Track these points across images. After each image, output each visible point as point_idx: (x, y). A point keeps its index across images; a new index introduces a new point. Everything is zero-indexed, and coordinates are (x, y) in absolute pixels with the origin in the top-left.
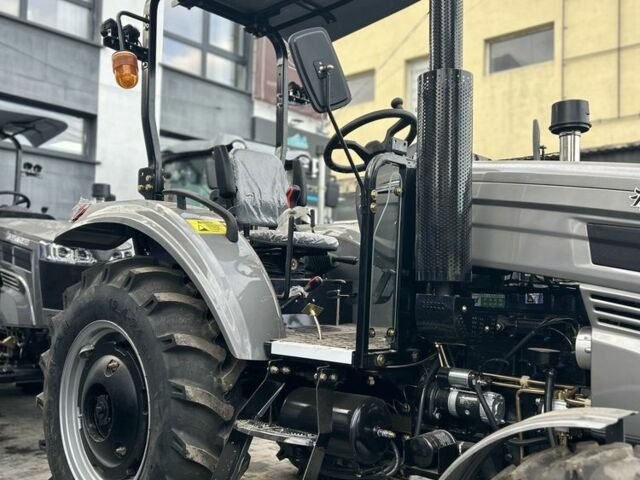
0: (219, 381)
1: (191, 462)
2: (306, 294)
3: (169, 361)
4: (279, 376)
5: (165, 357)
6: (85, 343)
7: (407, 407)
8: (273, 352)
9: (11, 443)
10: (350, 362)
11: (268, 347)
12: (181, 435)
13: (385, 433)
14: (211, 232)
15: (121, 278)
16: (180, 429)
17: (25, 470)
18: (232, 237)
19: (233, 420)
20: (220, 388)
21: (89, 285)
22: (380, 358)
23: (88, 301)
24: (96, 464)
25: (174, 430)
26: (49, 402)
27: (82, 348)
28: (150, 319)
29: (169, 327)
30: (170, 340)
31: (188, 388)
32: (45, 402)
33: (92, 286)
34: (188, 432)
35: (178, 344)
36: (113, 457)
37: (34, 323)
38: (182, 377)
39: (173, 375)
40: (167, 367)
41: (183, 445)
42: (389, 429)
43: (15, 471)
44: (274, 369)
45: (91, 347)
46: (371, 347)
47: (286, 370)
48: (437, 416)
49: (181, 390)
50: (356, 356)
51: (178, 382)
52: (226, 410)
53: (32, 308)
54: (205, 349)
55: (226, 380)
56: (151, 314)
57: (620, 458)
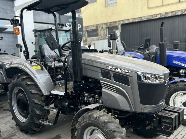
0: (42, 99)
1: (37, 114)
2: (62, 77)
3: (31, 96)
4: (53, 97)
5: (30, 95)
6: (16, 91)
7: (78, 101)
8: (51, 93)
9: (4, 108)
10: (64, 95)
11: (50, 92)
12: (35, 109)
13: (72, 107)
14: (37, 69)
15: (20, 78)
16: (35, 108)
17: (8, 114)
18: (42, 69)
19: (44, 106)
20: (42, 100)
21: (15, 79)
22: (70, 94)
23: (15, 83)
24: (21, 114)
25: (34, 108)
26: (10, 103)
27: (15, 92)
28: (27, 87)
29: (31, 89)
30: (31, 92)
31: (35, 101)
32: (9, 102)
33: (15, 80)
34: (36, 109)
35: (33, 92)
36: (24, 113)
37: (6, 82)
38: (34, 99)
39: (32, 98)
40: (31, 97)
41: (35, 111)
42: (73, 106)
43: (6, 115)
44: (51, 96)
45: (17, 91)
46: (68, 92)
47: (54, 96)
48: (83, 102)
49: (34, 101)
50: (65, 94)
51: (33, 100)
52: (43, 104)
53: (4, 78)
54: (38, 93)
55: (43, 98)
56: (27, 86)
57: (97, 113)
